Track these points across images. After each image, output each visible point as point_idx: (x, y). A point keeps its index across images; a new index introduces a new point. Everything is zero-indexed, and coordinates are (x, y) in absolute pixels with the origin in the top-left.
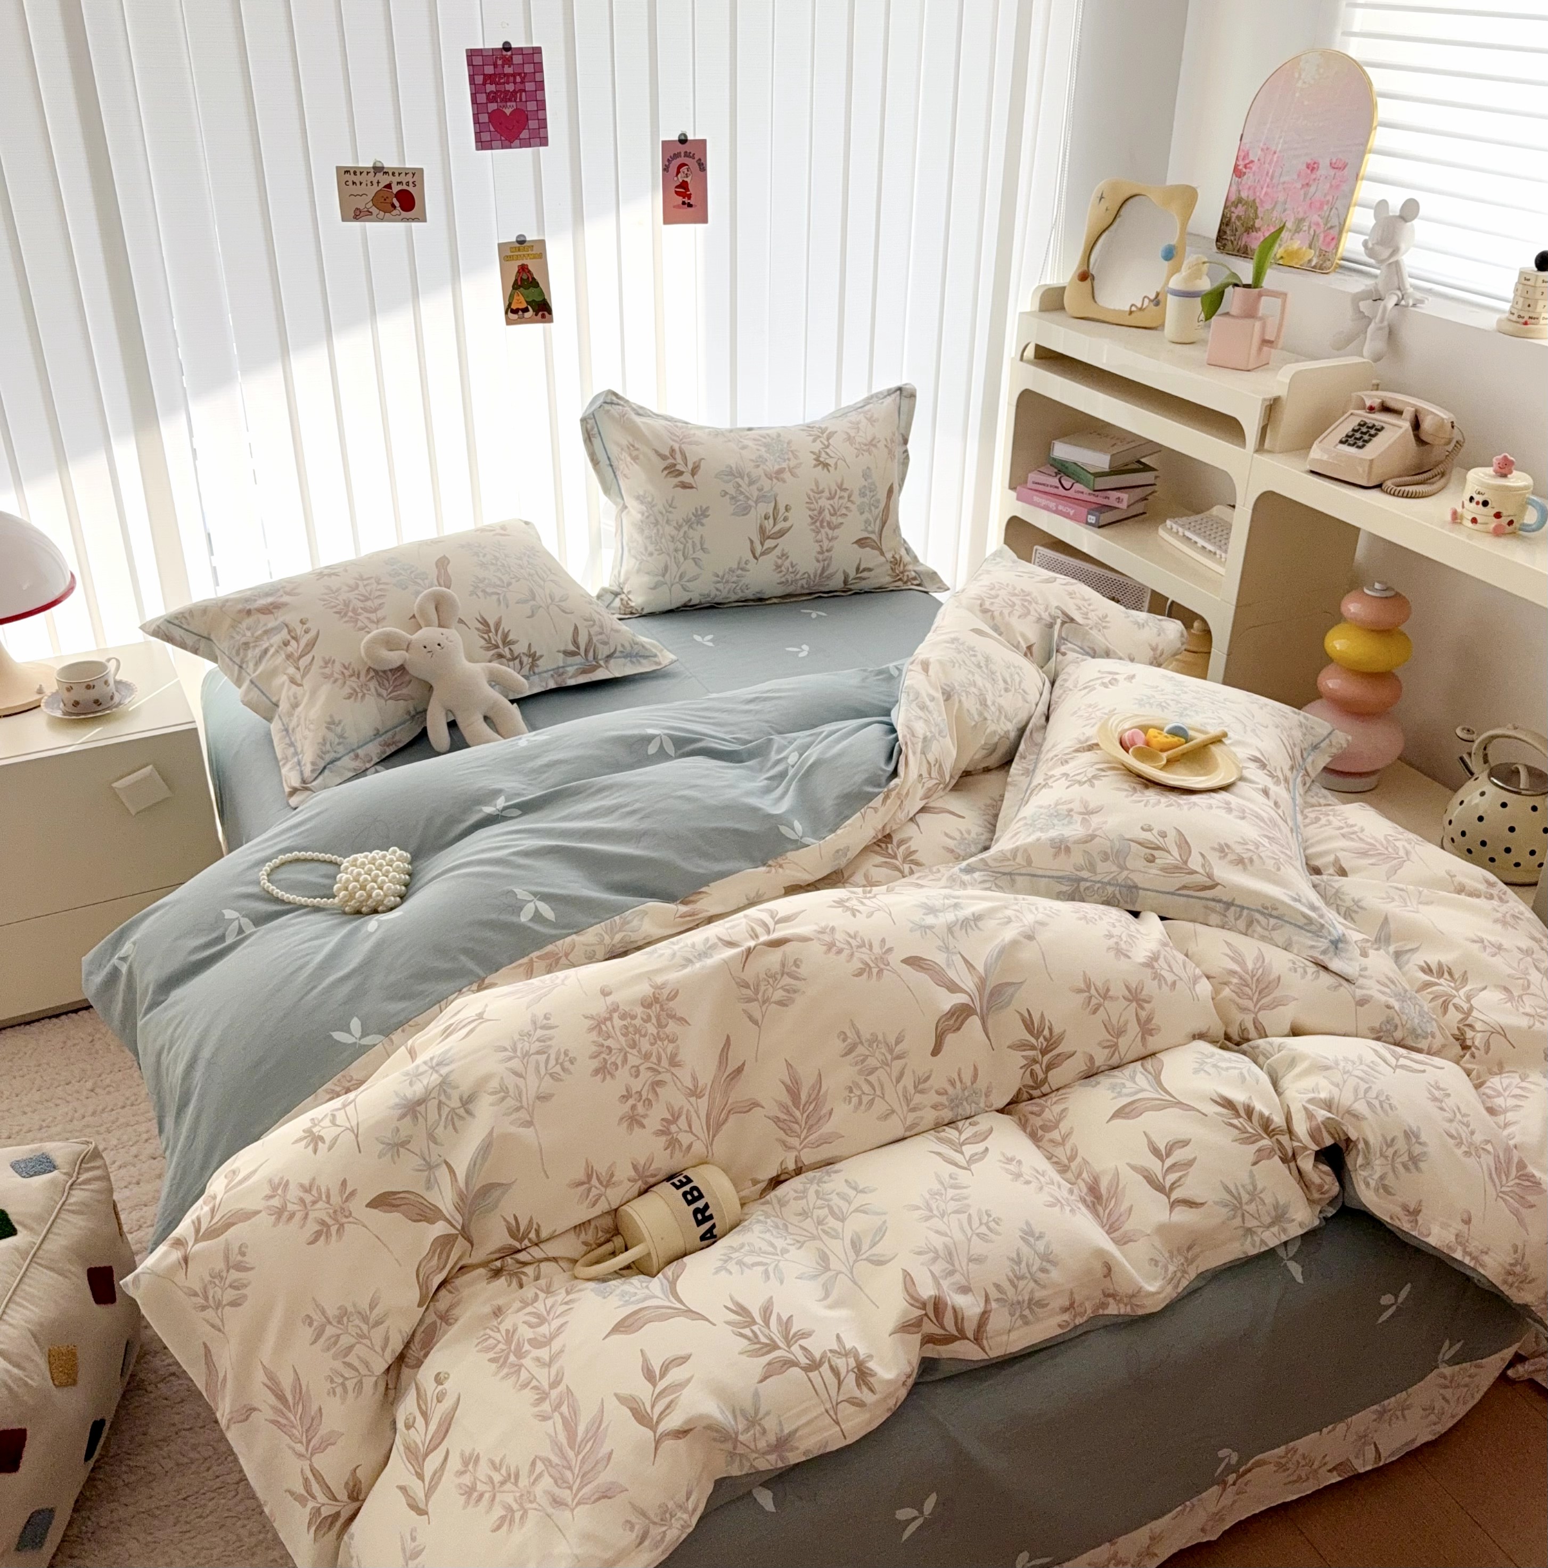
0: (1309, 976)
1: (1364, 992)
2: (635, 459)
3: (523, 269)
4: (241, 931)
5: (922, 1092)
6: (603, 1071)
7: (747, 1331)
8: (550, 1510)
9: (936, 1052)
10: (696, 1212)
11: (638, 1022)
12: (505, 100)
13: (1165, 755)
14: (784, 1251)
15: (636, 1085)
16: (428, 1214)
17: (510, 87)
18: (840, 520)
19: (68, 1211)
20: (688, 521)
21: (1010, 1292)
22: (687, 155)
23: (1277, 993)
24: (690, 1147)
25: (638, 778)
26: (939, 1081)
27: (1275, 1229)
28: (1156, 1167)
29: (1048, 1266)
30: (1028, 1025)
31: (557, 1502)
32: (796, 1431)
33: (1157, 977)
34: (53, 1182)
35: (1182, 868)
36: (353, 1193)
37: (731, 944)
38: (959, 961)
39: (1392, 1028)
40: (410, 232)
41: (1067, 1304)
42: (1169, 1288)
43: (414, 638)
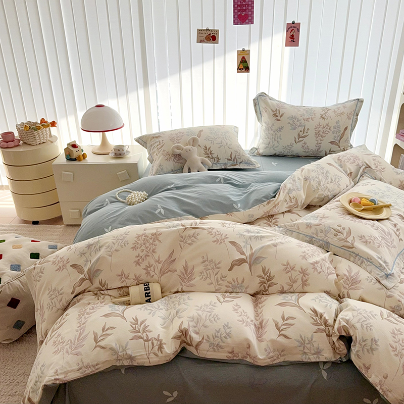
0: (372, 283)
1: (392, 293)
2: (266, 111)
3: (243, 57)
5: (223, 280)
6: (134, 248)
7: (134, 326)
8: (65, 353)
9: (230, 270)
10: (146, 293)
11: (148, 239)
12: (243, 12)
13: (363, 207)
14: (161, 309)
15: (141, 254)
16: (81, 272)
17: (244, 8)
18: (325, 135)
20: (277, 130)
22: (294, 27)
23: (358, 285)
24: (153, 276)
26: (229, 279)
27: (315, 356)
28: (280, 322)
29: (228, 337)
30: (264, 271)
31: (67, 352)
33: (315, 269)
35: (345, 240)
36: (68, 262)
37: (183, 226)
38: (249, 247)
39: (399, 309)
40: (214, 46)
41: (231, 351)
42: (269, 360)
43: (184, 147)
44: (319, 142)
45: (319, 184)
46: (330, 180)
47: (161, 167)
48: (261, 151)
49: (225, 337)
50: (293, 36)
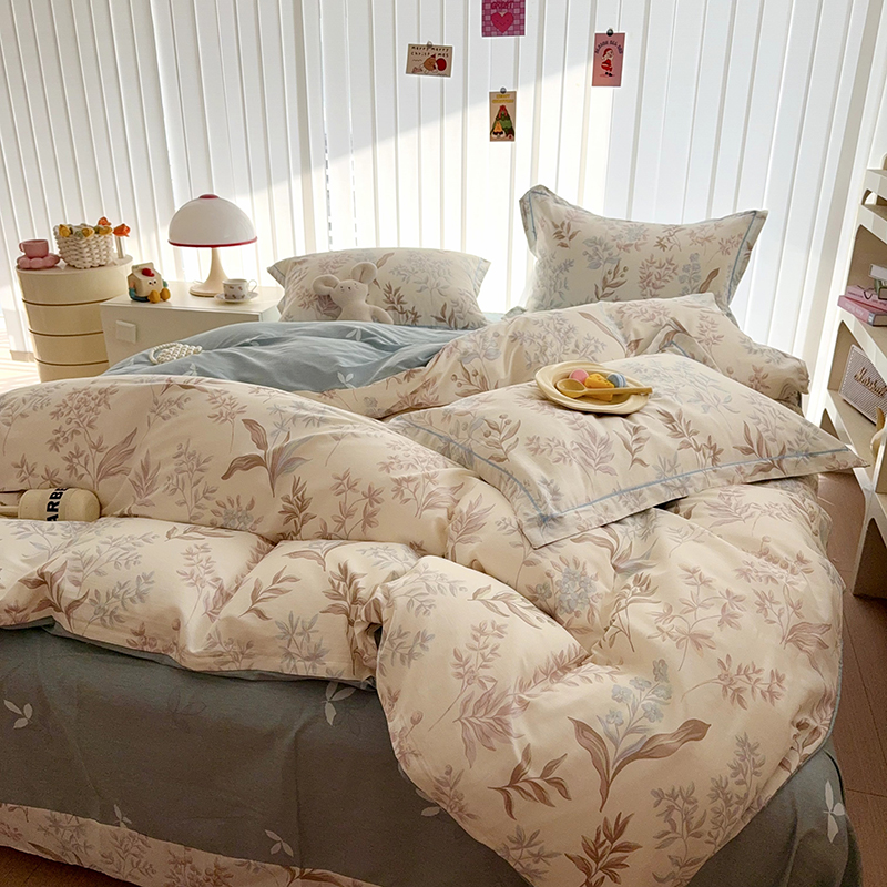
0: (505, 532)
1: (539, 557)
3: (503, 108)
5: (207, 498)
6: (55, 415)
9: (225, 477)
10: (51, 504)
11: (89, 399)
12: (502, 8)
13: (586, 390)
15: (66, 428)
18: (663, 283)
20: (560, 267)
21: (103, 599)
22: (611, 43)
23: (476, 534)
24: (82, 476)
27: (308, 663)
28: (267, 584)
29: (137, 600)
30: (295, 487)
33: (398, 491)
35: (497, 444)
38: (283, 434)
39: (546, 594)
40: (442, 82)
41: (138, 629)
42: (212, 660)
46: (572, 346)
49: (132, 600)
50: (608, 62)
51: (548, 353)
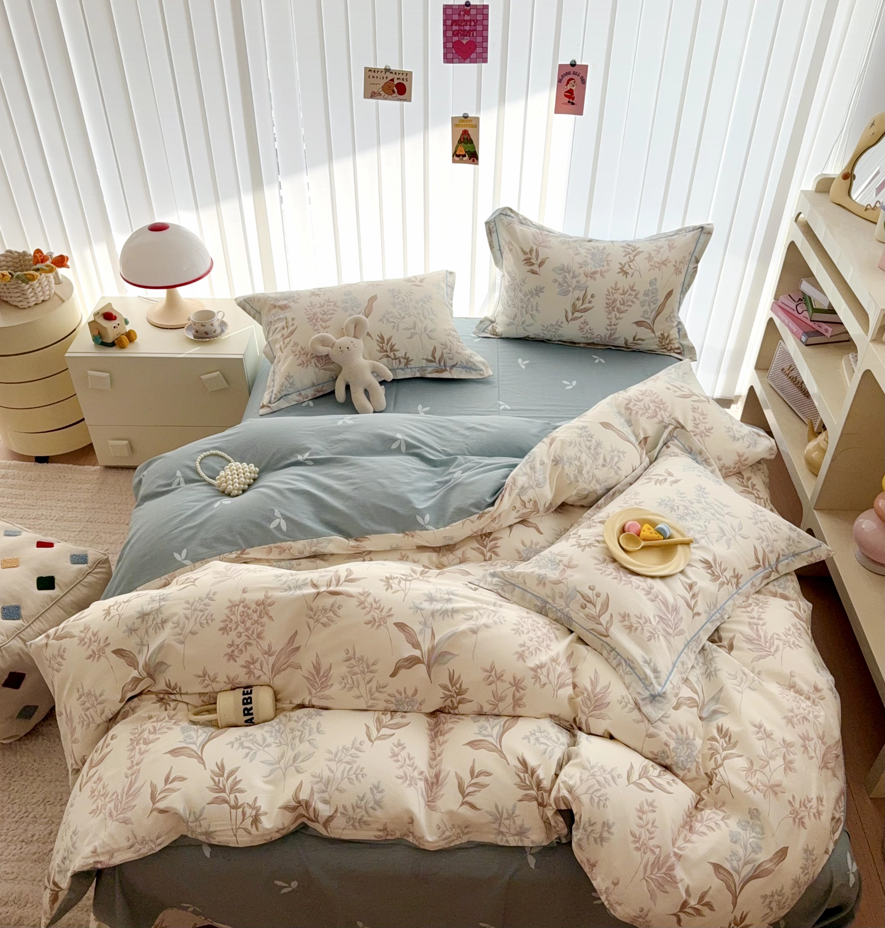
0: (627, 709)
1: (656, 731)
2: (511, 250)
3: (465, 132)
4: (179, 484)
5: (380, 692)
6: (224, 630)
7: (216, 779)
8: (107, 817)
9: (393, 675)
10: (245, 709)
11: (250, 611)
12: (464, 35)
13: (643, 544)
14: (269, 745)
15: (238, 641)
16: (133, 664)
17: (467, 28)
18: (626, 308)
19: (82, 585)
20: (531, 292)
21: (351, 812)
22: (574, 73)
23: (603, 711)
24: (259, 677)
25: (370, 464)
26: (390, 690)
27: (517, 838)
28: (467, 779)
29: (377, 807)
30: (451, 678)
31: (111, 815)
32: (215, 831)
33: (536, 678)
34: (80, 569)
35: (596, 619)
36: (109, 644)
37: (315, 586)
38: (429, 631)
39: (665, 757)
40: (402, 107)
41: (382, 828)
42: (445, 842)
43: (338, 341)
44: (614, 321)
45: (580, 472)
46: (601, 461)
47: (291, 380)
48: (500, 329)
49: (373, 808)
50: (571, 91)
51: (584, 472)
